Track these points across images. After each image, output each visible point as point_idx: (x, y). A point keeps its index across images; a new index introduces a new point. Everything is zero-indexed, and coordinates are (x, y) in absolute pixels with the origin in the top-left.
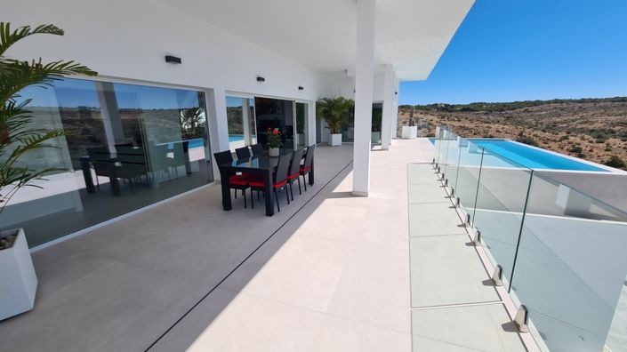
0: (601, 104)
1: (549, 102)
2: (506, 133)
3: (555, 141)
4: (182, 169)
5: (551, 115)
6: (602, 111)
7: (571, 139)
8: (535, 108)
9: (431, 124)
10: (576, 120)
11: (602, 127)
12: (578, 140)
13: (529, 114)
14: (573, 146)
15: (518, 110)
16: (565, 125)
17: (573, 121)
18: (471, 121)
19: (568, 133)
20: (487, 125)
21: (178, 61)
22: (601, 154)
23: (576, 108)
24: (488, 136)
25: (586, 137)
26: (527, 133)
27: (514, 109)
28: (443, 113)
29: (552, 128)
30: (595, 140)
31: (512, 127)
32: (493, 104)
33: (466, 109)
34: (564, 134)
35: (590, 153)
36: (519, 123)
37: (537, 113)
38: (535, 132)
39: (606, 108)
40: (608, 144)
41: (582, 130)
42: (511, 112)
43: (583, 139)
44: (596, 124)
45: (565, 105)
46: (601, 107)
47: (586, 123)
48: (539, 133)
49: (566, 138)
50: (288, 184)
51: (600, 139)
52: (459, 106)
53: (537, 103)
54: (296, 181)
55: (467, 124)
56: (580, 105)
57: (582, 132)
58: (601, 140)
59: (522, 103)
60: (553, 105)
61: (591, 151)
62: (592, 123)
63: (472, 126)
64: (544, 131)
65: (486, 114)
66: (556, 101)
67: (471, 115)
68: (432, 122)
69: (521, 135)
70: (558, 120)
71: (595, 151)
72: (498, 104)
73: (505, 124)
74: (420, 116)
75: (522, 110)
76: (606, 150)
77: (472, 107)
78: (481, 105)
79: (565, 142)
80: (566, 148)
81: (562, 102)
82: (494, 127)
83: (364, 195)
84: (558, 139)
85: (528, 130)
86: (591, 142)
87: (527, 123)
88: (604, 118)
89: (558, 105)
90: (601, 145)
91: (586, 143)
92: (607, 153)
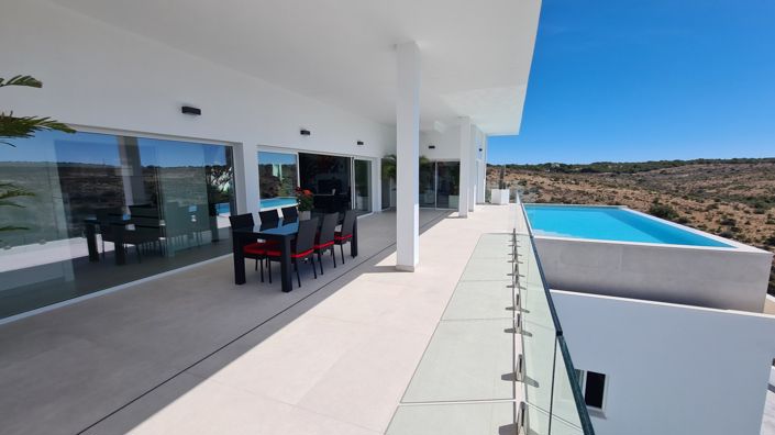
0: (759, 165)
1: (691, 163)
2: (637, 199)
3: (700, 210)
4: (207, 235)
5: (694, 179)
6: (761, 174)
7: (721, 208)
8: (674, 170)
9: (541, 188)
10: (728, 184)
11: (763, 194)
12: (731, 210)
13: (667, 177)
14: (725, 217)
15: (653, 172)
16: (714, 191)
17: (724, 186)
18: (593, 185)
19: (717, 201)
20: (612, 189)
21: (197, 112)
22: (761, 228)
23: (727, 170)
24: (613, 202)
25: (741, 205)
26: (665, 200)
27: (647, 170)
28: (557, 175)
29: (698, 194)
30: (752, 210)
31: (644, 193)
32: (621, 164)
33: (587, 170)
34: (712, 202)
35: (747, 227)
36: (654, 188)
37: (678, 176)
38: (675, 199)
39: (765, 170)
40: (770, 216)
41: (737, 198)
42: (644, 174)
43: (736, 208)
44: (754, 190)
45: (712, 166)
46: (759, 170)
47: (741, 188)
48: (678, 200)
49: (714, 207)
50: (316, 255)
51: (759, 209)
52: (578, 166)
53: (676, 164)
54: (328, 251)
55: (588, 188)
56: (731, 166)
57: (735, 200)
58: (761, 210)
59: (655, 163)
60: (697, 166)
61: (748, 223)
62: (750, 189)
63: (594, 190)
64: (685, 198)
65: (612, 176)
66: (701, 162)
67: (593, 178)
68: (543, 185)
69: (655, 202)
70: (705, 184)
71: (753, 224)
72: (626, 165)
73: (635, 189)
74: (527, 177)
75: (658, 171)
76: (768, 223)
77: (593, 167)
78: (605, 165)
79: (714, 211)
80: (714, 219)
81: (708, 162)
82: (621, 192)
83: (409, 269)
84: (704, 208)
85: (664, 197)
86: (747, 212)
87: (665, 188)
88: (764, 182)
89: (704, 166)
90: (761, 216)
91: (741, 213)
92: (769, 226)
